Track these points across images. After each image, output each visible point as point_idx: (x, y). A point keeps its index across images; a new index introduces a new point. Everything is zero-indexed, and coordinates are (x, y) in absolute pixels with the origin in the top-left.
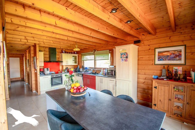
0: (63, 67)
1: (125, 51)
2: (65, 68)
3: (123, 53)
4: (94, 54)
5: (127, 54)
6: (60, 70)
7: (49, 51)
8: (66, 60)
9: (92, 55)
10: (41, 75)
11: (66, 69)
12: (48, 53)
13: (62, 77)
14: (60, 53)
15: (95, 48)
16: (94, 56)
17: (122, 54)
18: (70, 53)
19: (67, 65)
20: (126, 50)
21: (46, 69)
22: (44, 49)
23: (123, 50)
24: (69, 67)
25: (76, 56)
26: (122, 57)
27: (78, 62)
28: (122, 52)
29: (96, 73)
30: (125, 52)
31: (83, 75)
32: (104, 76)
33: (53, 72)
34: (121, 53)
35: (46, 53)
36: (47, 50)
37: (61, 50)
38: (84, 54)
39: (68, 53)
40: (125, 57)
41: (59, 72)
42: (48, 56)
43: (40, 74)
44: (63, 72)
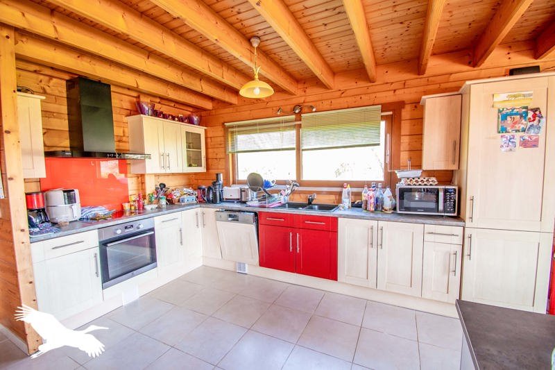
0: (143, 183)
1: (528, 101)
2: (154, 188)
3: (513, 110)
4: (299, 123)
5: (534, 116)
6: (127, 197)
7: (68, 98)
8: (162, 151)
9: (286, 128)
10: (37, 230)
11: (157, 189)
12: (64, 109)
13: (153, 229)
14: (127, 116)
15: (301, 100)
16: (294, 132)
17: (511, 115)
18: (173, 118)
19: (163, 171)
20: (530, 95)
21: (58, 196)
22: (42, 85)
23: (515, 96)
24: (171, 183)
25: (200, 135)
26: (509, 129)
27: (207, 159)
28: (509, 105)
29: (310, 203)
30: (526, 108)
31: (256, 214)
32: (372, 215)
33: (101, 211)
34: (500, 111)
35: (53, 107)
36: (57, 93)
37: (131, 102)
38: (239, 126)
39: (165, 117)
40: (522, 126)
41: (127, 206)
42: (64, 124)
43: (31, 225)
44: (148, 207)
